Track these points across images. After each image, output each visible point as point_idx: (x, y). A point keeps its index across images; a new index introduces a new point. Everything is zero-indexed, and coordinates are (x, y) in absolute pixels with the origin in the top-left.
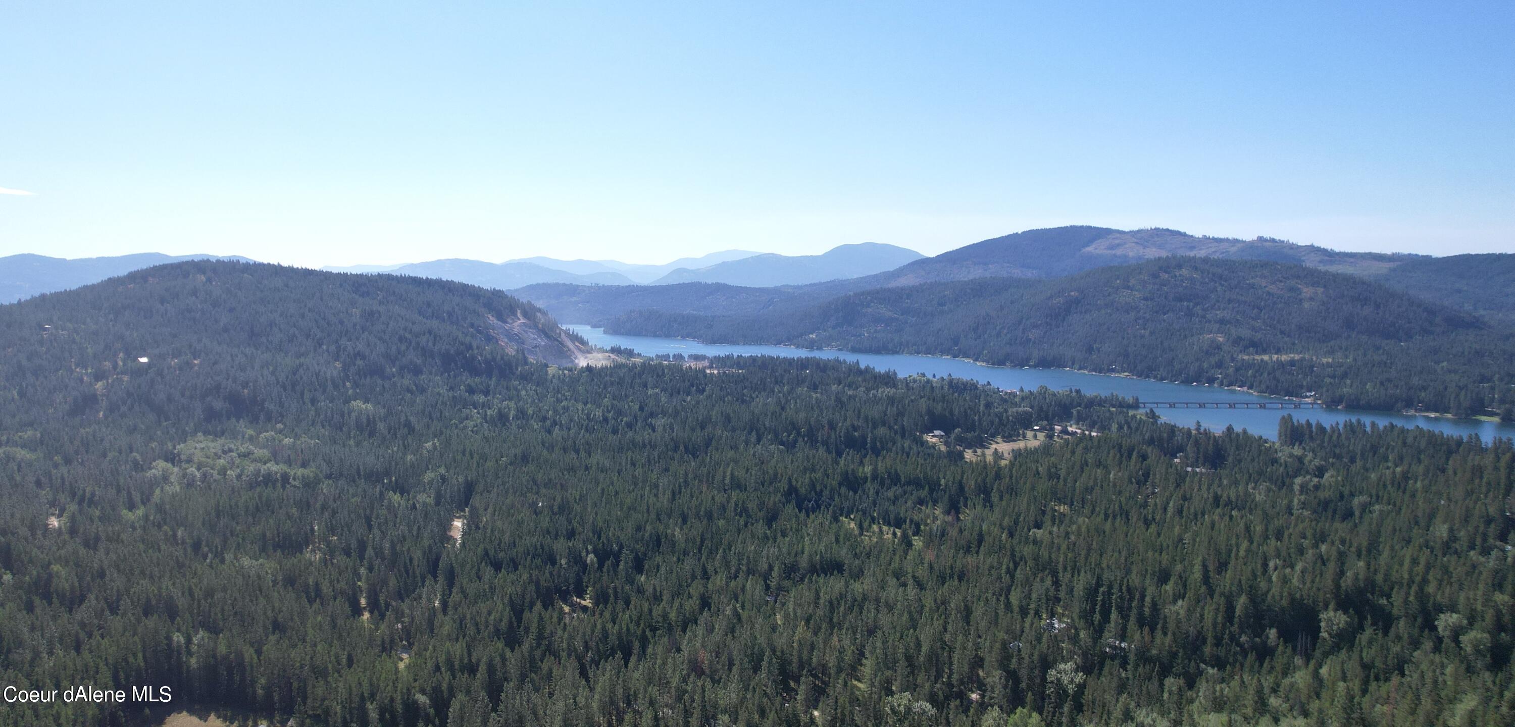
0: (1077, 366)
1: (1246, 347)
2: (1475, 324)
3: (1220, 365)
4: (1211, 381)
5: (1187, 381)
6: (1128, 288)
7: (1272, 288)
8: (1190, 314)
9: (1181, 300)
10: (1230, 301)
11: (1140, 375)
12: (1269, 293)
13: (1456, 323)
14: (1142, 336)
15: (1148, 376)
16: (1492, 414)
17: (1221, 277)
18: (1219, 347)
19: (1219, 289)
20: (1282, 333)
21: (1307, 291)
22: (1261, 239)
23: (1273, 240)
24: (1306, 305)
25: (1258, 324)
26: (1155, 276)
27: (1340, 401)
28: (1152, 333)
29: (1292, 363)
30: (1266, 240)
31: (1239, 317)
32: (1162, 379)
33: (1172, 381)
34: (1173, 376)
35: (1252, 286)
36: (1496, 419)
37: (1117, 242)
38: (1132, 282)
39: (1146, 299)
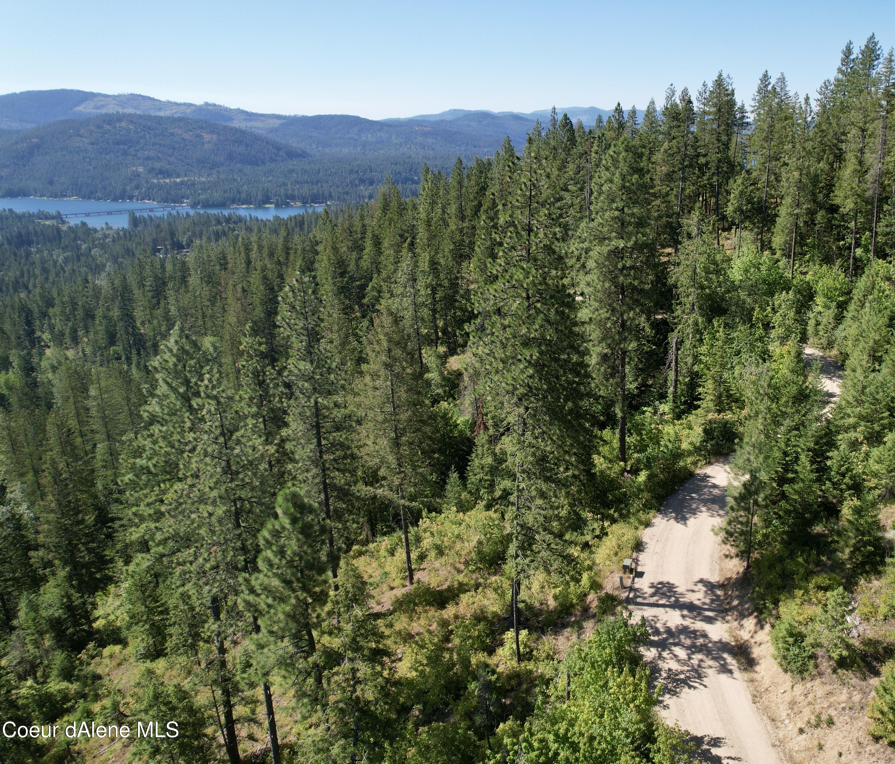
0: (38, 194)
1: (157, 174)
2: (303, 155)
3: (137, 187)
4: (131, 198)
5: (115, 199)
6: (80, 136)
7: (186, 136)
8: (125, 153)
9: (118, 144)
10: (154, 144)
11: (84, 198)
12: (183, 139)
13: (292, 154)
14: (88, 171)
15: (89, 198)
16: (272, 203)
17: (149, 128)
18: (138, 175)
19: (147, 136)
20: (188, 164)
21: (207, 137)
22: (207, 104)
23: (215, 105)
24: (206, 146)
25: (173, 159)
26: (99, 127)
27: (199, 204)
28: (95, 168)
29: (182, 183)
30: (210, 105)
31: (159, 155)
32: (99, 199)
33: (106, 200)
34: (105, 197)
35: (172, 134)
36: (273, 206)
37: (102, 103)
38: (82, 131)
39: (92, 144)
